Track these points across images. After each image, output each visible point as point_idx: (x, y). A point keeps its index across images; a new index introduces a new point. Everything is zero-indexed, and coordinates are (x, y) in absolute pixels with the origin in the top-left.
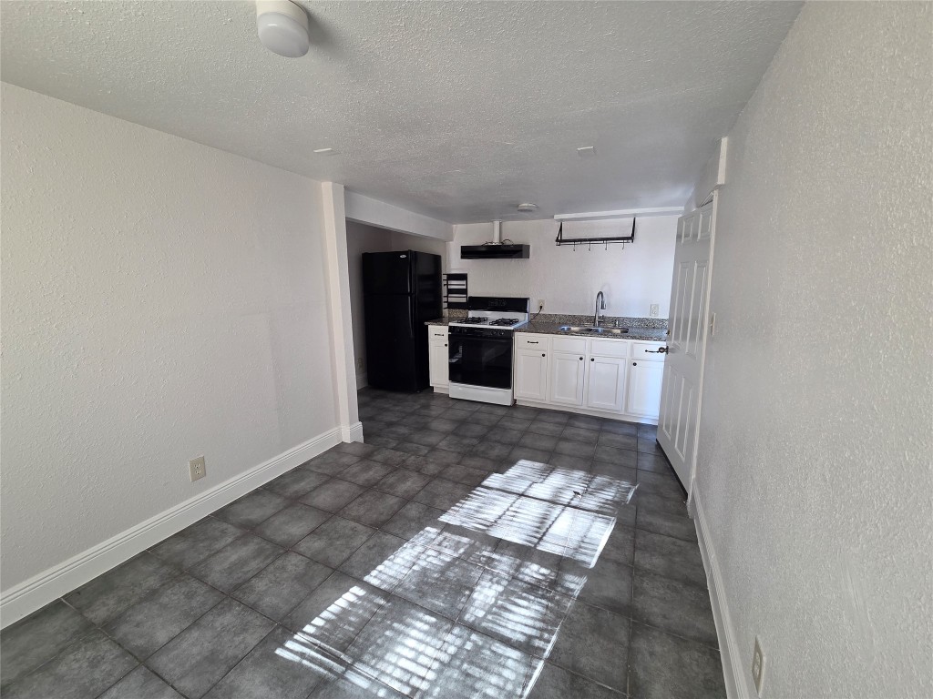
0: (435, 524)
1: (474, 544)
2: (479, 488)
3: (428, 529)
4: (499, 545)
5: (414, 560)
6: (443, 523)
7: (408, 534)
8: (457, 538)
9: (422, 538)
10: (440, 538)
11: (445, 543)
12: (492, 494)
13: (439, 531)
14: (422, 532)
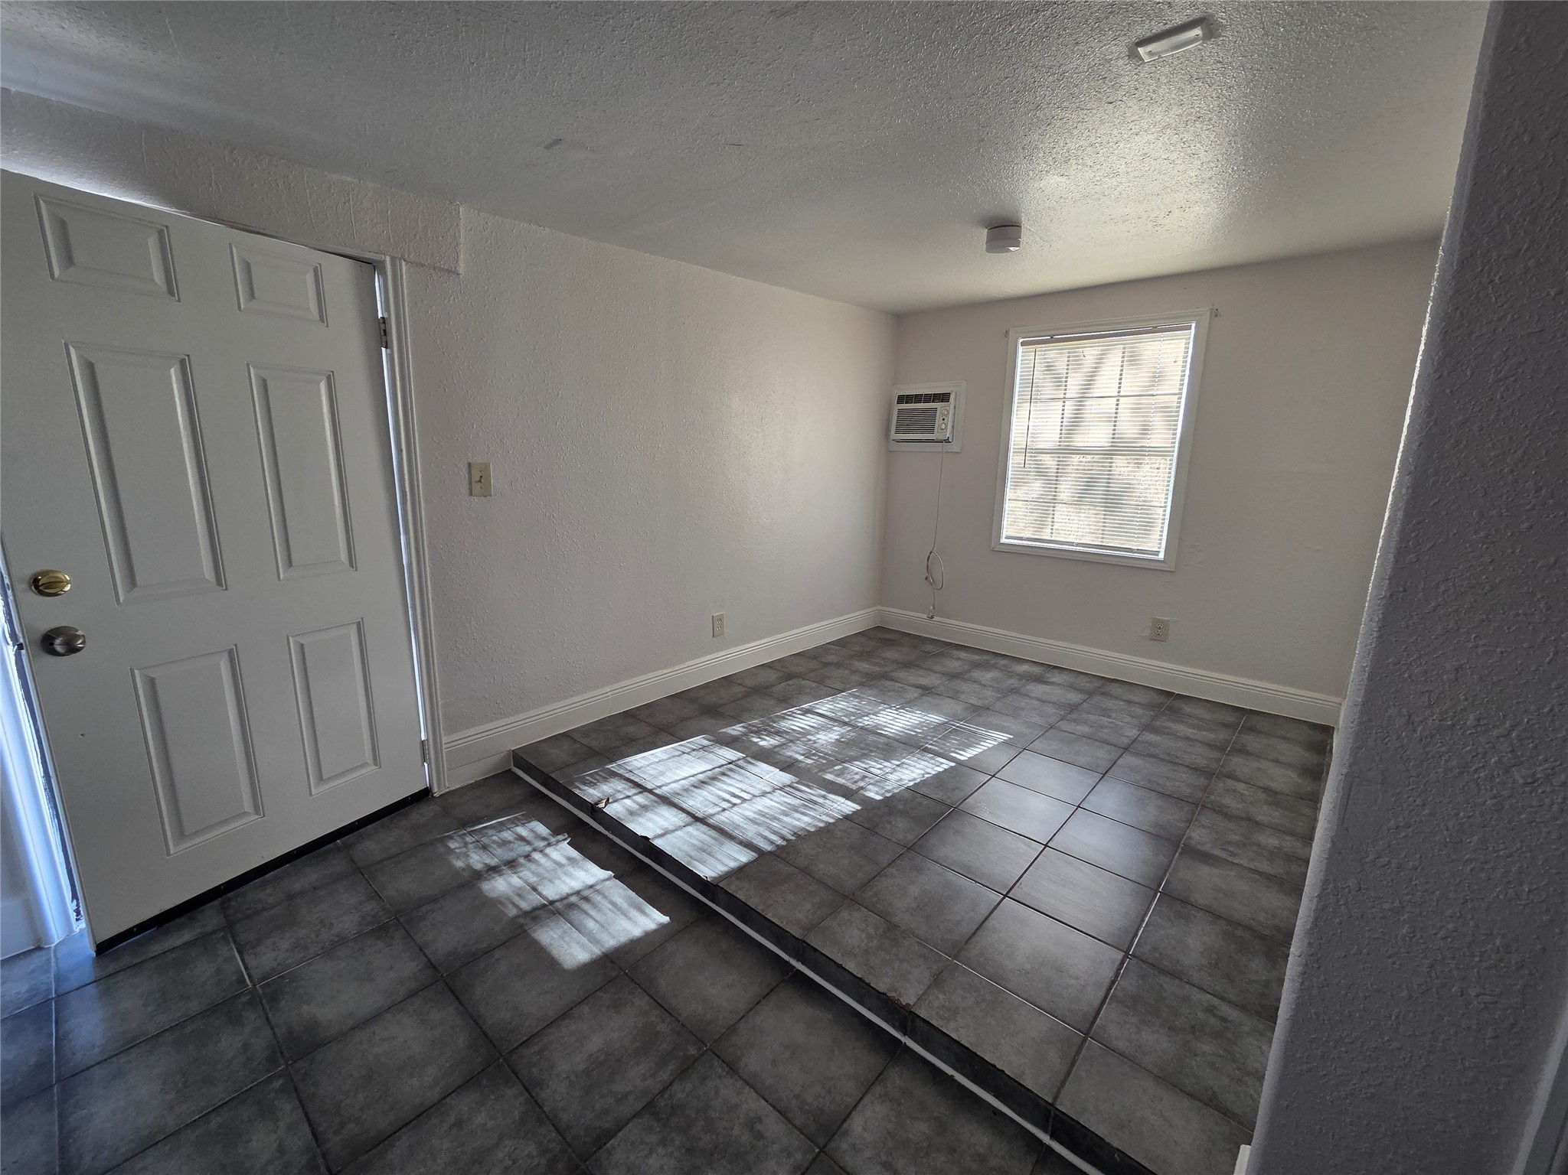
0: (866, 802)
1: (819, 771)
2: (768, 848)
3: (879, 798)
4: (788, 766)
5: (898, 769)
6: (854, 801)
7: (907, 794)
8: (840, 780)
9: (888, 788)
10: (861, 784)
11: (857, 777)
12: (751, 833)
13: (861, 792)
14: (888, 795)
